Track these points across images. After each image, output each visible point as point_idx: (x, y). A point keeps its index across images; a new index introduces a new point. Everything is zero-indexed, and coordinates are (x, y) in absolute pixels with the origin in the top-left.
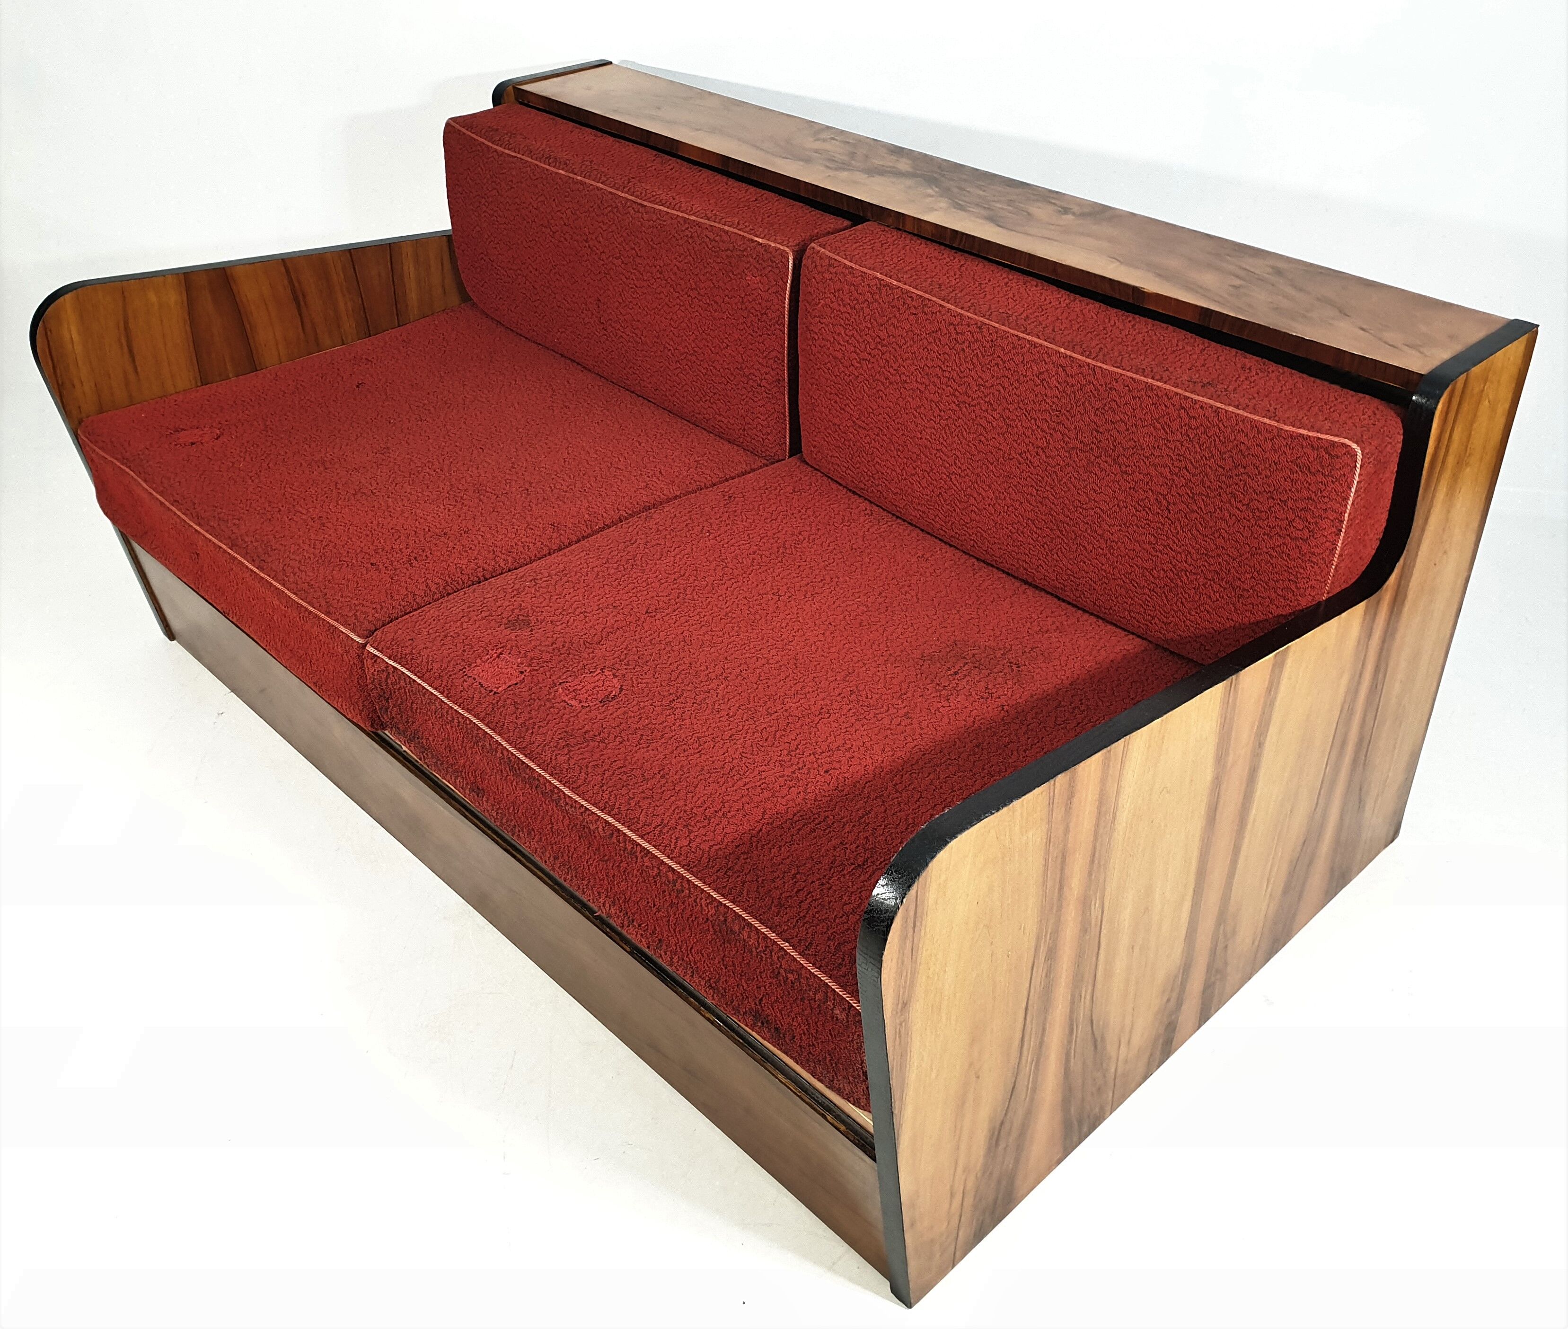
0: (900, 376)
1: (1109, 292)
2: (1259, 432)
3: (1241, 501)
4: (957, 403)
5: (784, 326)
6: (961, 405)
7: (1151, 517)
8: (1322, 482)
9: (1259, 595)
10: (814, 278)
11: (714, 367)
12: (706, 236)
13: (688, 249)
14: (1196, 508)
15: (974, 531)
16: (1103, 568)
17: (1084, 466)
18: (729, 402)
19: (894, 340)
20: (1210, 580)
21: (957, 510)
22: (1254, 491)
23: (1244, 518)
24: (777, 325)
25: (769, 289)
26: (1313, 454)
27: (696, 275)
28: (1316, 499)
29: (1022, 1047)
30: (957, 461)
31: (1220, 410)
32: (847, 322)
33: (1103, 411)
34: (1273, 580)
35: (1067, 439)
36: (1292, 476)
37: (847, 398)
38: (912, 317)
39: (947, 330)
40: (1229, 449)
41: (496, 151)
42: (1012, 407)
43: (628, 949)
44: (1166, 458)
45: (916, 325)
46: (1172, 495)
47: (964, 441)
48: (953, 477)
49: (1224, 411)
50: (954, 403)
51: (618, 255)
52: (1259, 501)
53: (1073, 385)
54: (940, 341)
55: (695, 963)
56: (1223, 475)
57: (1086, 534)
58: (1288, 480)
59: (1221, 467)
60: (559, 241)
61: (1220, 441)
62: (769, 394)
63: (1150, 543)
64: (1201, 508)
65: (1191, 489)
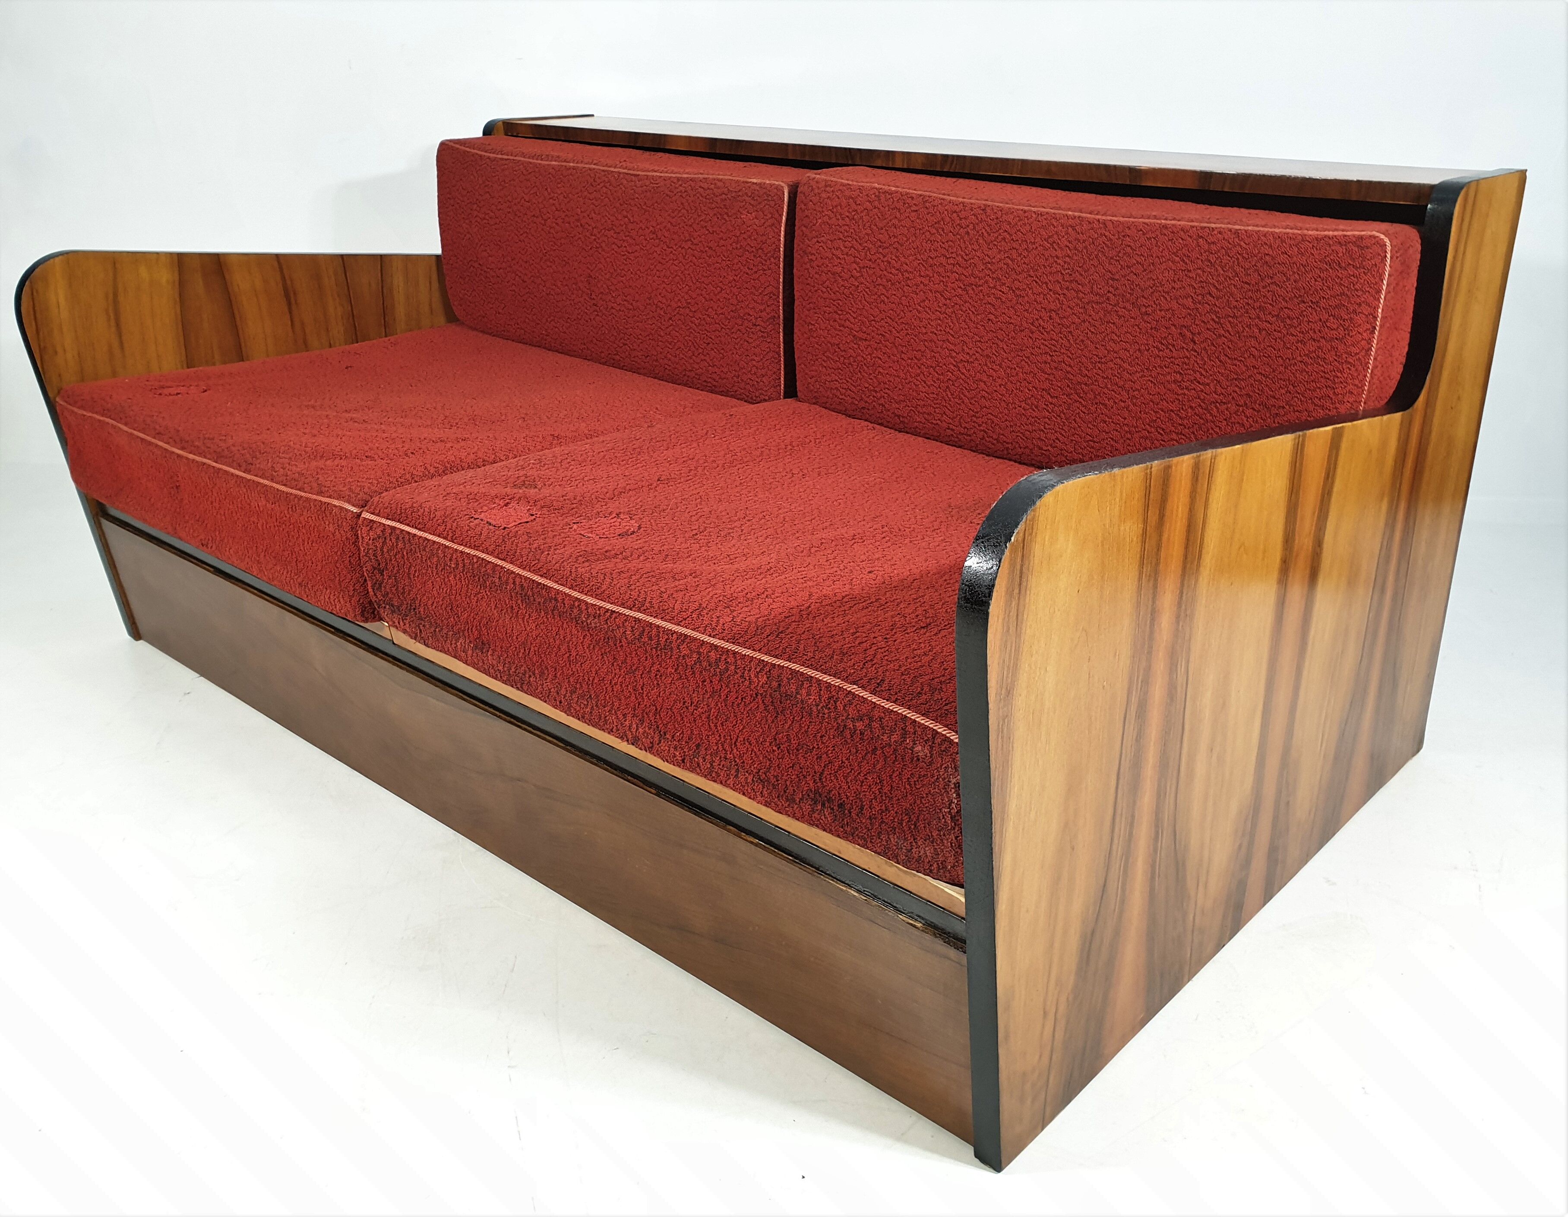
0: (903, 275)
1: (1105, 179)
2: (1283, 241)
3: (1270, 313)
4: (963, 287)
5: (779, 260)
6: (968, 288)
7: (1175, 354)
8: (1353, 276)
9: (1296, 409)
10: (811, 201)
11: (708, 315)
12: (700, 187)
13: (682, 204)
14: (1223, 332)
15: (984, 419)
16: (1126, 422)
17: (1100, 318)
18: (723, 349)
19: (896, 240)
20: (1242, 406)
21: (966, 401)
22: (1284, 299)
23: (1275, 330)
24: (772, 259)
25: (764, 223)
26: (1341, 250)
27: (691, 226)
28: (1349, 293)
29: (1113, 831)
30: (965, 347)
31: (1239, 232)
32: (846, 234)
33: (1118, 258)
34: (1309, 390)
35: (1081, 295)
36: (1322, 275)
37: (847, 313)
38: (913, 214)
39: (950, 218)
40: (1253, 264)
41: (489, 158)
42: (1020, 277)
43: (653, 791)
44: (1187, 288)
45: (918, 221)
46: (1197, 325)
47: (972, 325)
48: (960, 365)
49: (1243, 232)
50: (961, 288)
51: (610, 226)
52: (1289, 309)
53: (1084, 241)
54: (943, 230)
55: (741, 757)
56: (1250, 290)
57: (1106, 391)
58: (1319, 279)
59: (1246, 283)
60: (551, 228)
61: (1243, 257)
62: (763, 332)
63: (1175, 381)
64: (1228, 331)
65: (1216, 313)
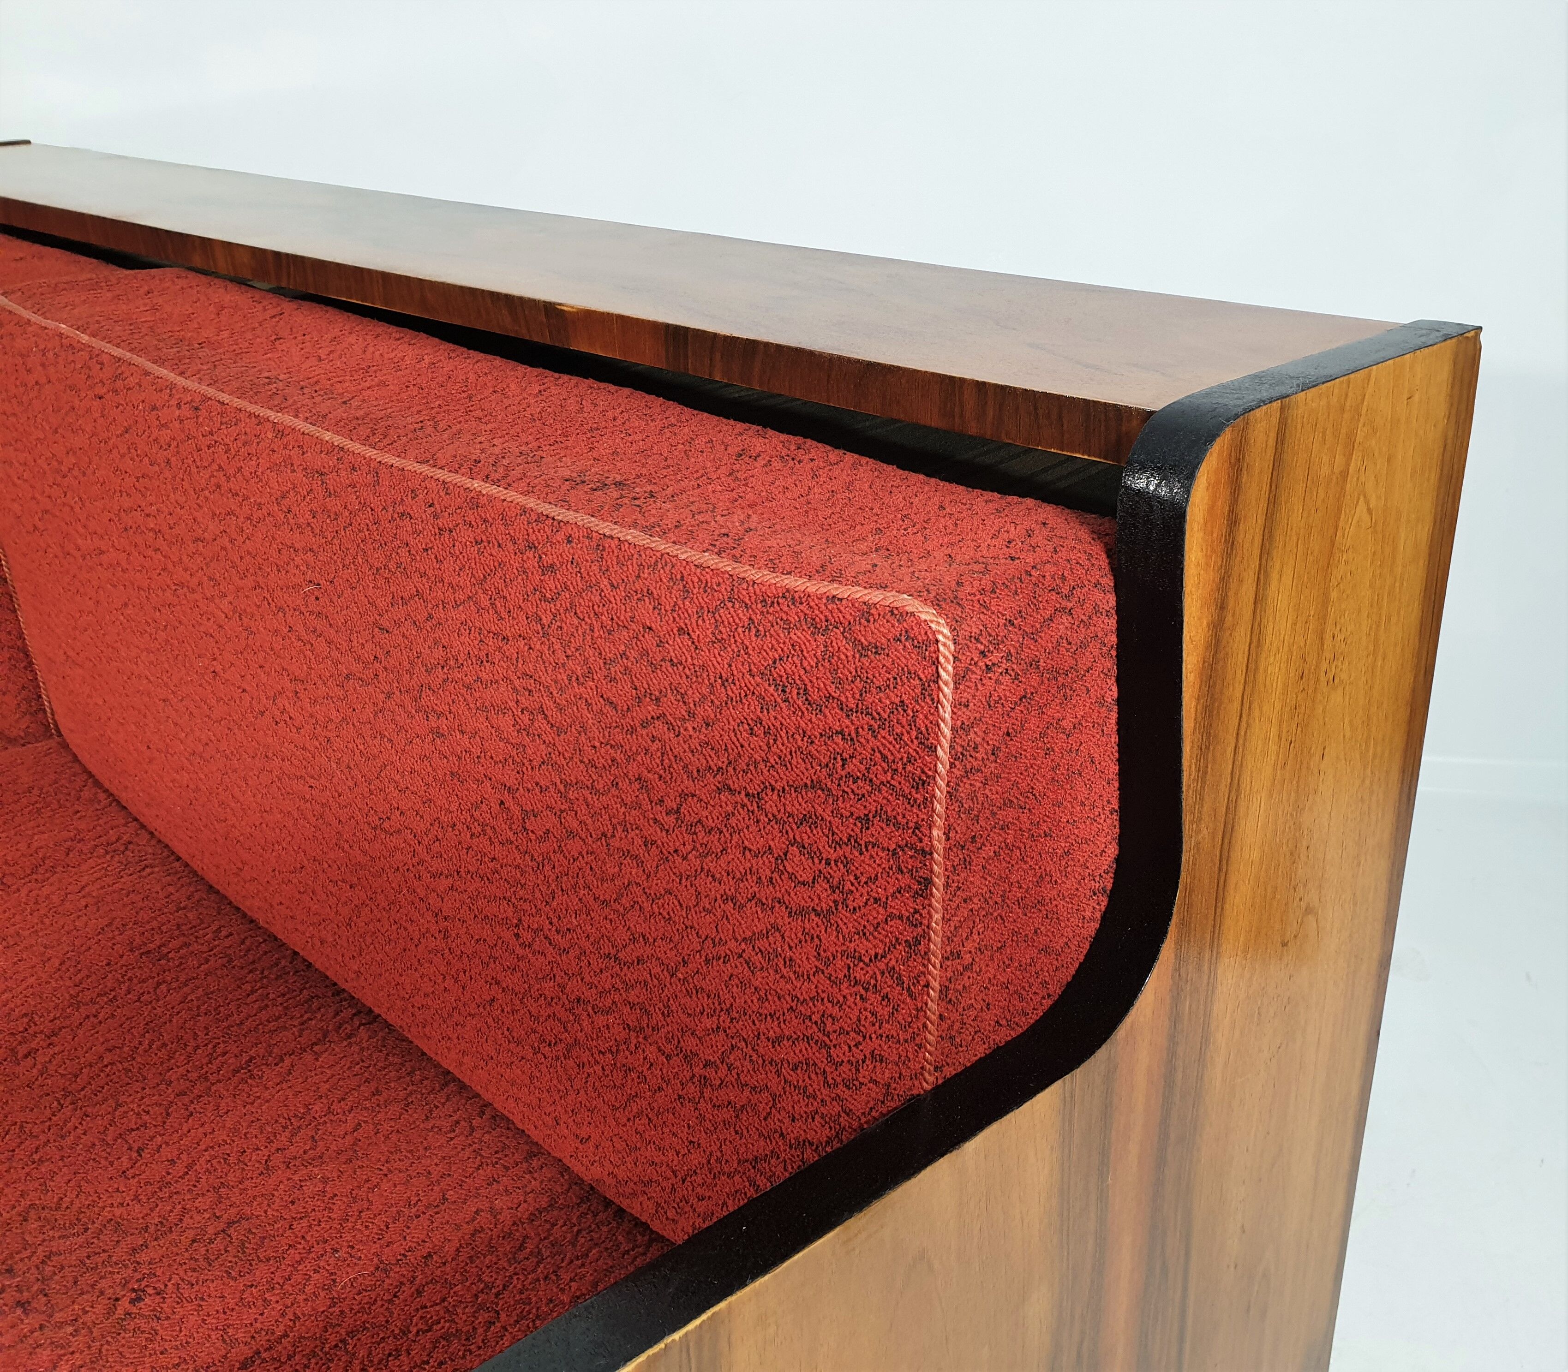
8: (841, 732)
26: (815, 645)
28: (833, 787)
31: (606, 541)
36: (764, 717)
40: (622, 649)
49: (614, 543)
61: (604, 626)
